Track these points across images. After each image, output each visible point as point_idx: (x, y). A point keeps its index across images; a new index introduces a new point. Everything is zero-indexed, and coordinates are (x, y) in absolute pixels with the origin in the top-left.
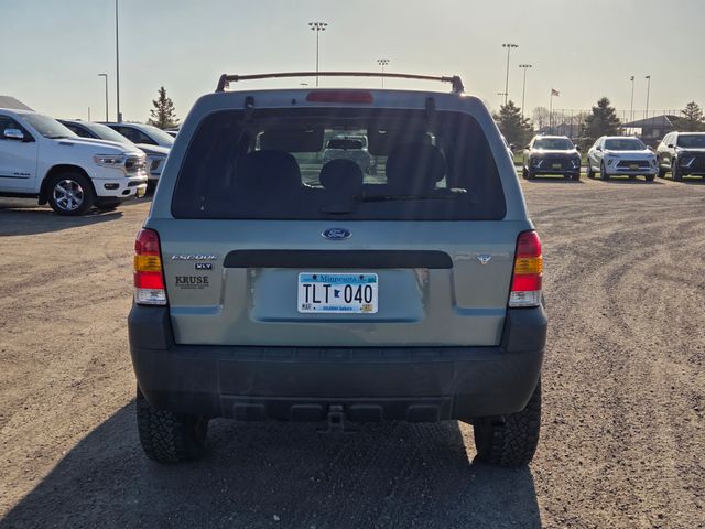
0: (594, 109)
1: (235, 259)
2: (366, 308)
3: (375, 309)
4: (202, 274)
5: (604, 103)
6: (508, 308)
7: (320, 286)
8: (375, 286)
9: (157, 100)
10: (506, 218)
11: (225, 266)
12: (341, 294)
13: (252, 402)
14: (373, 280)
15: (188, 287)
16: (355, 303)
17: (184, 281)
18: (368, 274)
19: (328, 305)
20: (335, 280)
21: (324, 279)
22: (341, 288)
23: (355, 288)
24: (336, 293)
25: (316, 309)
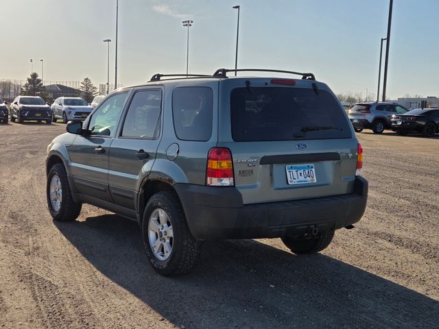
0: (29, 80)
1: (264, 161)
2: (313, 180)
3: (315, 181)
4: (250, 168)
5: (34, 76)
6: (355, 176)
8: (313, 170)
11: (261, 164)
12: (302, 175)
13: (280, 228)
14: (312, 168)
15: (244, 176)
16: (308, 178)
17: (242, 173)
18: (311, 165)
19: (299, 180)
20: (299, 168)
21: (295, 168)
22: (302, 171)
23: (307, 171)
25: (295, 182)
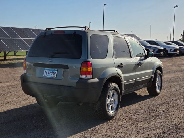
2: (54, 76)
6: (80, 79)
7: (48, 71)
8: (56, 72)
9: (182, 34)
10: (81, 58)
11: (33, 66)
12: (51, 73)
14: (56, 71)
16: (53, 75)
18: (56, 69)
19: (48, 75)
20: (50, 70)
21: (49, 70)
22: (51, 72)
23: (53, 72)
24: (50, 73)
25: (46, 76)
